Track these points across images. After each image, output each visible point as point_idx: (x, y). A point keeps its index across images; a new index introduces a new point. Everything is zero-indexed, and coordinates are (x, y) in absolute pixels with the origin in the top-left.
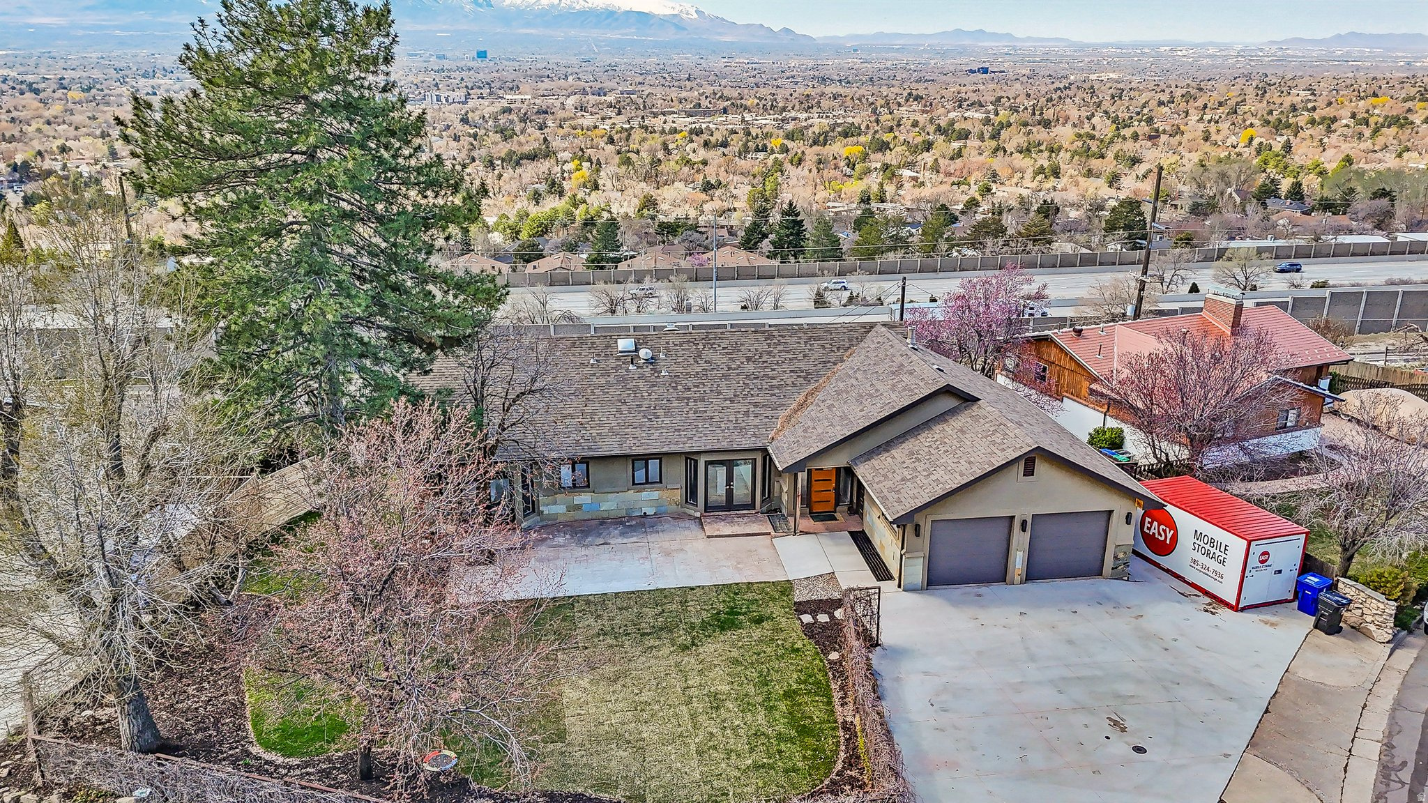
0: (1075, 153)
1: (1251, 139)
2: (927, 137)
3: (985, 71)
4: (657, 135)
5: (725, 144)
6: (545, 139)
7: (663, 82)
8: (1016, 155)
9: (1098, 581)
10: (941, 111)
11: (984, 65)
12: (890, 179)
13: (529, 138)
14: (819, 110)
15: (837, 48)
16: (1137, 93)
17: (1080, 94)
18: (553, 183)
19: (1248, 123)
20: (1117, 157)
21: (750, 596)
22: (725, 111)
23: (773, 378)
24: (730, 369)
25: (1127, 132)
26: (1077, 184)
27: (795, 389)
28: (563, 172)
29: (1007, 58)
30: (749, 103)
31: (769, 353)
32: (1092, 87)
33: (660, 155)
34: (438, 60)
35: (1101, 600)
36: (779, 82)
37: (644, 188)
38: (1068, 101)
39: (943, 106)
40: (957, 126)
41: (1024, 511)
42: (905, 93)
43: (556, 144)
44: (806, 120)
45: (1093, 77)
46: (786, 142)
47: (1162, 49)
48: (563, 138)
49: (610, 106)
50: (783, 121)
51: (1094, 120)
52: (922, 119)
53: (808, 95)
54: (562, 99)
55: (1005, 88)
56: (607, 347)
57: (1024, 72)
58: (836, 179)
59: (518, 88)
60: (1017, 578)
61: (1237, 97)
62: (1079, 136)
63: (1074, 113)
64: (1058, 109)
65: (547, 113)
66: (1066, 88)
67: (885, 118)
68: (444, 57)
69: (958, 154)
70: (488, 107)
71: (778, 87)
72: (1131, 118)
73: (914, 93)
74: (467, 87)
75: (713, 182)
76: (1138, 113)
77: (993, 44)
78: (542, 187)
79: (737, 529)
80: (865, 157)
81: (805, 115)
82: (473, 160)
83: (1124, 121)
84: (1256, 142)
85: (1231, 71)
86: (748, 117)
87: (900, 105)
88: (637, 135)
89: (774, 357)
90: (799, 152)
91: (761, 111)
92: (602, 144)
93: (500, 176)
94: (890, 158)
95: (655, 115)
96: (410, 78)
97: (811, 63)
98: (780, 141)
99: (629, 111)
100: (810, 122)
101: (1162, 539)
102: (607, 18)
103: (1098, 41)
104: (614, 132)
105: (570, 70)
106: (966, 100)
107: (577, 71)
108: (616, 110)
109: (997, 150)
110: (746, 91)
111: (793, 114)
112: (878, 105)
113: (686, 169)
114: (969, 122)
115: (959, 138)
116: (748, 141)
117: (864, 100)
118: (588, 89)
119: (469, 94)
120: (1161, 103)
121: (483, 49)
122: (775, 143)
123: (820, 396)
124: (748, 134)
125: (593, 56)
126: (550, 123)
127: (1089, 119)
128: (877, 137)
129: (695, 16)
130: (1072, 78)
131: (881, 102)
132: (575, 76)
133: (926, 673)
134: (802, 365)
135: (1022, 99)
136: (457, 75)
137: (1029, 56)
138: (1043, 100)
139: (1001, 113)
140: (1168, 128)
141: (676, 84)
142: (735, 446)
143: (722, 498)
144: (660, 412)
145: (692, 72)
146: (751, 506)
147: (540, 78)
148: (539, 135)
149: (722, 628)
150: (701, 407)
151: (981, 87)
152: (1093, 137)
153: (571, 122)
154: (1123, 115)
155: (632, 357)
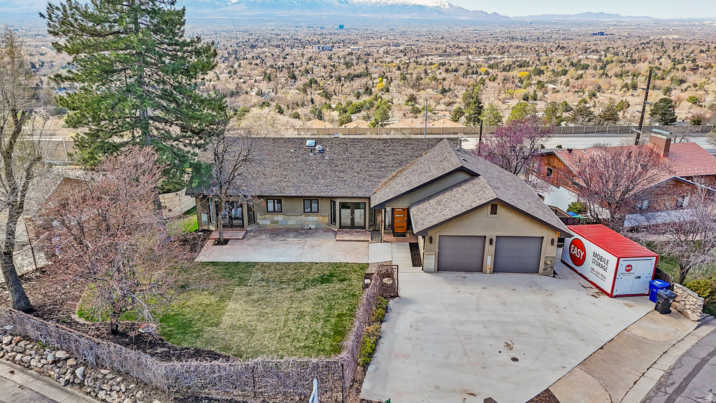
2: (565, 68)
3: (602, 34)
4: (422, 66)
5: (456, 70)
6: (367, 68)
7: (429, 40)
8: (614, 77)
9: (535, 276)
10: (575, 55)
11: (602, 31)
12: (541, 88)
13: (359, 67)
14: (508, 54)
15: (521, 22)
16: (688, 46)
17: (655, 46)
18: (367, 89)
20: (672, 79)
21: (344, 269)
22: (459, 54)
24: (361, 157)
25: (680, 67)
27: (393, 169)
28: (373, 83)
29: (616, 27)
30: (471, 50)
32: (663, 42)
33: (423, 76)
34: (320, 30)
36: (489, 40)
37: (410, 91)
38: (648, 49)
39: (576, 52)
40: (582, 63)
41: (491, 234)
42: (556, 46)
43: (372, 70)
45: (664, 37)
46: (488, 69)
47: (706, 22)
48: (376, 67)
49: (401, 51)
50: (488, 59)
51: (661, 60)
52: (563, 59)
53: (503, 46)
54: (378, 48)
55: (612, 43)
57: (624, 34)
58: (512, 88)
59: (357, 43)
60: (488, 271)
63: (650, 56)
64: (641, 54)
65: (369, 55)
66: (647, 43)
67: (544, 58)
68: (323, 28)
69: (581, 77)
70: (342, 52)
71: (488, 42)
72: (683, 59)
73: (561, 45)
74: (333, 43)
75: (447, 89)
76: (687, 57)
77: (609, 20)
78: (361, 91)
79: (353, 238)
80: (529, 77)
81: (500, 56)
82: (332, 77)
83: (679, 60)
86: (470, 57)
87: (552, 51)
88: (412, 65)
90: (495, 75)
91: (478, 54)
92: (394, 70)
93: (343, 85)
94: (543, 78)
95: (423, 56)
96: (307, 38)
97: (506, 30)
98: (485, 69)
99: (410, 54)
100: (502, 60)
101: (578, 257)
102: (403, 8)
103: (669, 18)
104: (401, 64)
105: (383, 34)
106: (589, 49)
107: (387, 34)
108: (404, 54)
109: (603, 74)
110: (471, 44)
111: (494, 56)
112: (540, 52)
113: (434, 82)
114: (589, 61)
115: (582, 69)
116: (468, 69)
117: (533, 49)
118: (391, 44)
119: (333, 46)
120: (702, 51)
121: (342, 24)
122: (482, 70)
123: (405, 173)
124: (469, 65)
125: (395, 27)
126: (370, 60)
127: (658, 59)
128: (538, 67)
129: (448, 7)
130: (652, 37)
131: (542, 50)
132: (385, 37)
133: (416, 312)
134: (399, 157)
135: (622, 49)
136: (329, 37)
137: (628, 26)
138: (633, 49)
139: (609, 55)
140: (704, 65)
141: (435, 41)
142: (354, 195)
143: (349, 222)
144: (320, 177)
145: (444, 35)
146: (364, 227)
147: (368, 38)
148: (364, 66)
149: (322, 283)
150: (342, 175)
151: (599, 42)
152: (659, 69)
153: (381, 60)
154: (679, 57)
155: (312, 149)
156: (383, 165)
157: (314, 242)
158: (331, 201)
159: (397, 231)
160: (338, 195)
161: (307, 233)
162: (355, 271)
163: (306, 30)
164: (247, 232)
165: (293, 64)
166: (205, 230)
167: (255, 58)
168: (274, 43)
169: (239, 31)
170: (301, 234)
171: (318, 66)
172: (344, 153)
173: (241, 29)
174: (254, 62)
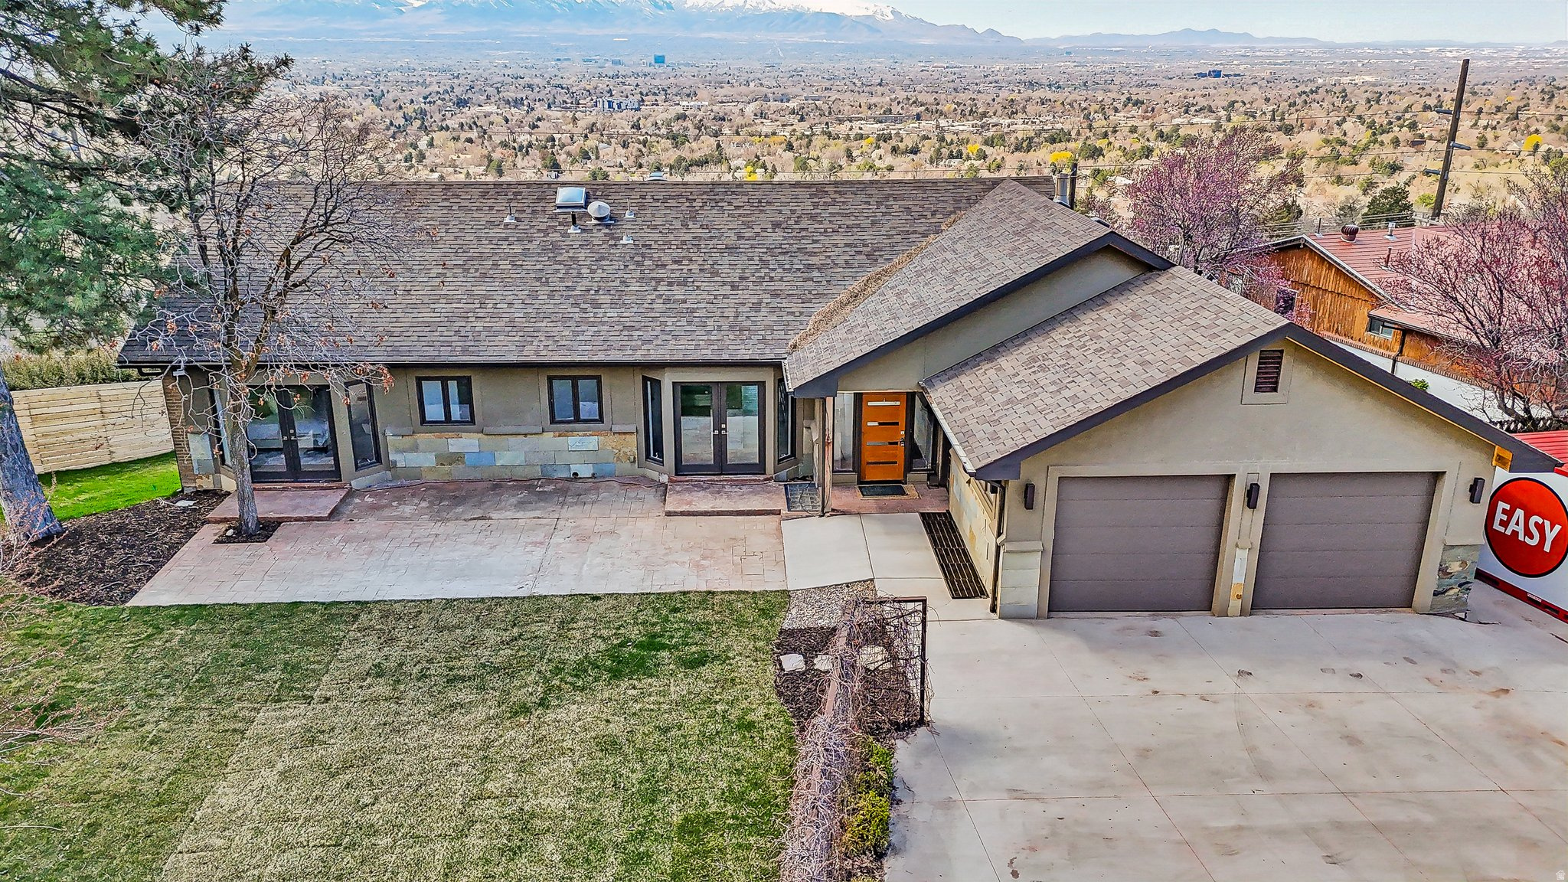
0: (1322, 159)
1: (1537, 147)
2: (1147, 143)
3: (1217, 74)
4: (841, 141)
5: (915, 151)
6: (718, 146)
7: (853, 87)
9: (1404, 616)
10: (1164, 117)
11: (1217, 68)
12: (1101, 183)
13: (702, 145)
14: (1024, 116)
15: (1045, 50)
16: (1397, 97)
17: (1329, 98)
19: (1532, 129)
20: (1373, 164)
21: (699, 615)
22: (918, 117)
23: (813, 254)
24: (740, 238)
25: (1386, 138)
26: (1323, 192)
27: (848, 272)
28: (735, 178)
29: (1244, 60)
30: (945, 109)
31: (812, 217)
32: (1344, 91)
33: (843, 162)
34: (613, 66)
35: (1413, 655)
36: (981, 87)
38: (1315, 105)
39: (1166, 112)
40: (1182, 132)
41: (1253, 466)
42: (1123, 98)
43: (729, 150)
44: (1009, 126)
45: (1345, 80)
46: (984, 148)
47: (1429, 50)
48: (739, 145)
49: (793, 112)
50: (982, 127)
51: (1345, 126)
52: (1142, 125)
53: (1012, 100)
54: (741, 106)
55: (1240, 92)
56: (539, 200)
57: (1263, 75)
59: (696, 94)
60: (1235, 605)
61: (1518, 101)
62: (1327, 141)
63: (1321, 118)
64: (1302, 114)
65: (724, 119)
66: (1312, 92)
67: (1099, 123)
68: (619, 63)
70: (663, 113)
71: (979, 92)
72: (1391, 123)
73: (1134, 98)
74: (641, 93)
76: (1399, 118)
77: (1228, 45)
79: (723, 504)
81: (1008, 121)
82: (640, 166)
83: (1382, 126)
84: (1543, 148)
85: (1511, 74)
86: (943, 123)
87: (1116, 110)
88: (818, 141)
89: (821, 222)
90: (999, 158)
91: (959, 116)
92: (780, 151)
94: (1101, 163)
95: (841, 121)
96: (583, 84)
97: (1018, 67)
98: (978, 146)
99: (812, 117)
100: (1012, 128)
101: (1534, 542)
102: (795, 20)
104: (794, 138)
105: (752, 76)
106: (1193, 105)
107: (760, 76)
108: (799, 117)
110: (943, 96)
111: (994, 120)
112: (1092, 109)
114: (1197, 128)
116: (941, 147)
117: (1076, 106)
118: (770, 95)
119: (643, 101)
120: (1426, 108)
121: (661, 54)
122: (971, 149)
123: (892, 281)
124: (943, 139)
125: (778, 61)
126: (726, 131)
127: (1339, 124)
128: (1089, 142)
129: (891, 17)
130: (1321, 81)
131: (1095, 107)
132: (757, 82)
134: (867, 236)
135: (1260, 104)
136: (632, 81)
137: (1268, 57)
138: (1284, 105)
139: (1235, 118)
140: (1435, 134)
141: (866, 89)
142: (725, 356)
143: (705, 453)
144: (604, 299)
145: (884, 77)
146: (760, 468)
147: (720, 84)
148: (713, 141)
149: (616, 674)
150: (678, 292)
151: (1212, 91)
152: (1344, 143)
153: (749, 129)
154: (1381, 120)
155: (575, 215)
156: (814, 260)
157: (588, 523)
158: (645, 379)
159: (873, 474)
160: (668, 358)
161: (564, 492)
162: (742, 623)
163: (579, 67)
164: (351, 493)
165: (553, 140)
166: (206, 492)
167: (466, 128)
168: (511, 95)
169: (431, 69)
170: (543, 496)
171: (609, 144)
172: (685, 225)
173: (434, 64)
174: (464, 135)
